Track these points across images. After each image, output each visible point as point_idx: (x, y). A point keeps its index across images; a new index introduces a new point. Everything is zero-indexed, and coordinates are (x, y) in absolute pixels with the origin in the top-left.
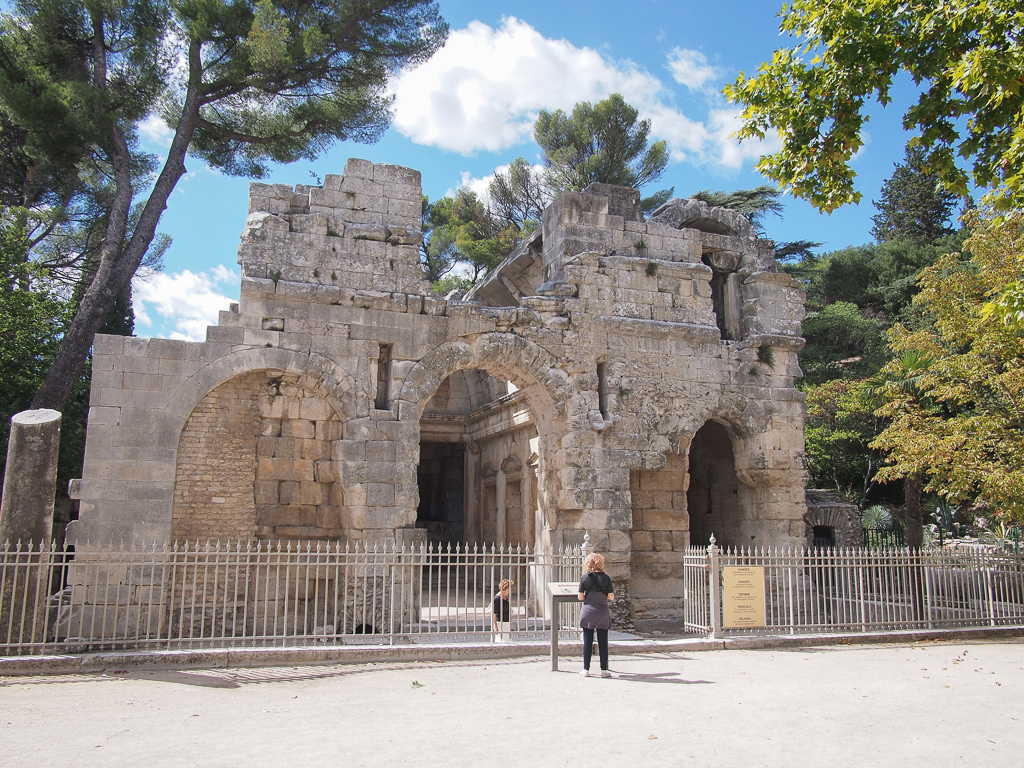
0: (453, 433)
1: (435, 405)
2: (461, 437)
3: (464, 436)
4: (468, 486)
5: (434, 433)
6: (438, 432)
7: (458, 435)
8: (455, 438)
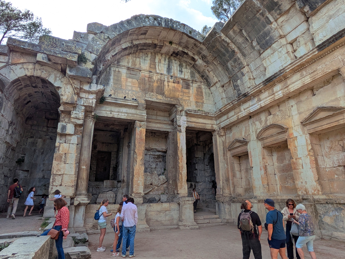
0: (207, 124)
1: (197, 107)
2: (212, 127)
3: (214, 126)
4: (218, 157)
5: (197, 123)
6: (199, 123)
7: (210, 125)
8: (209, 127)
